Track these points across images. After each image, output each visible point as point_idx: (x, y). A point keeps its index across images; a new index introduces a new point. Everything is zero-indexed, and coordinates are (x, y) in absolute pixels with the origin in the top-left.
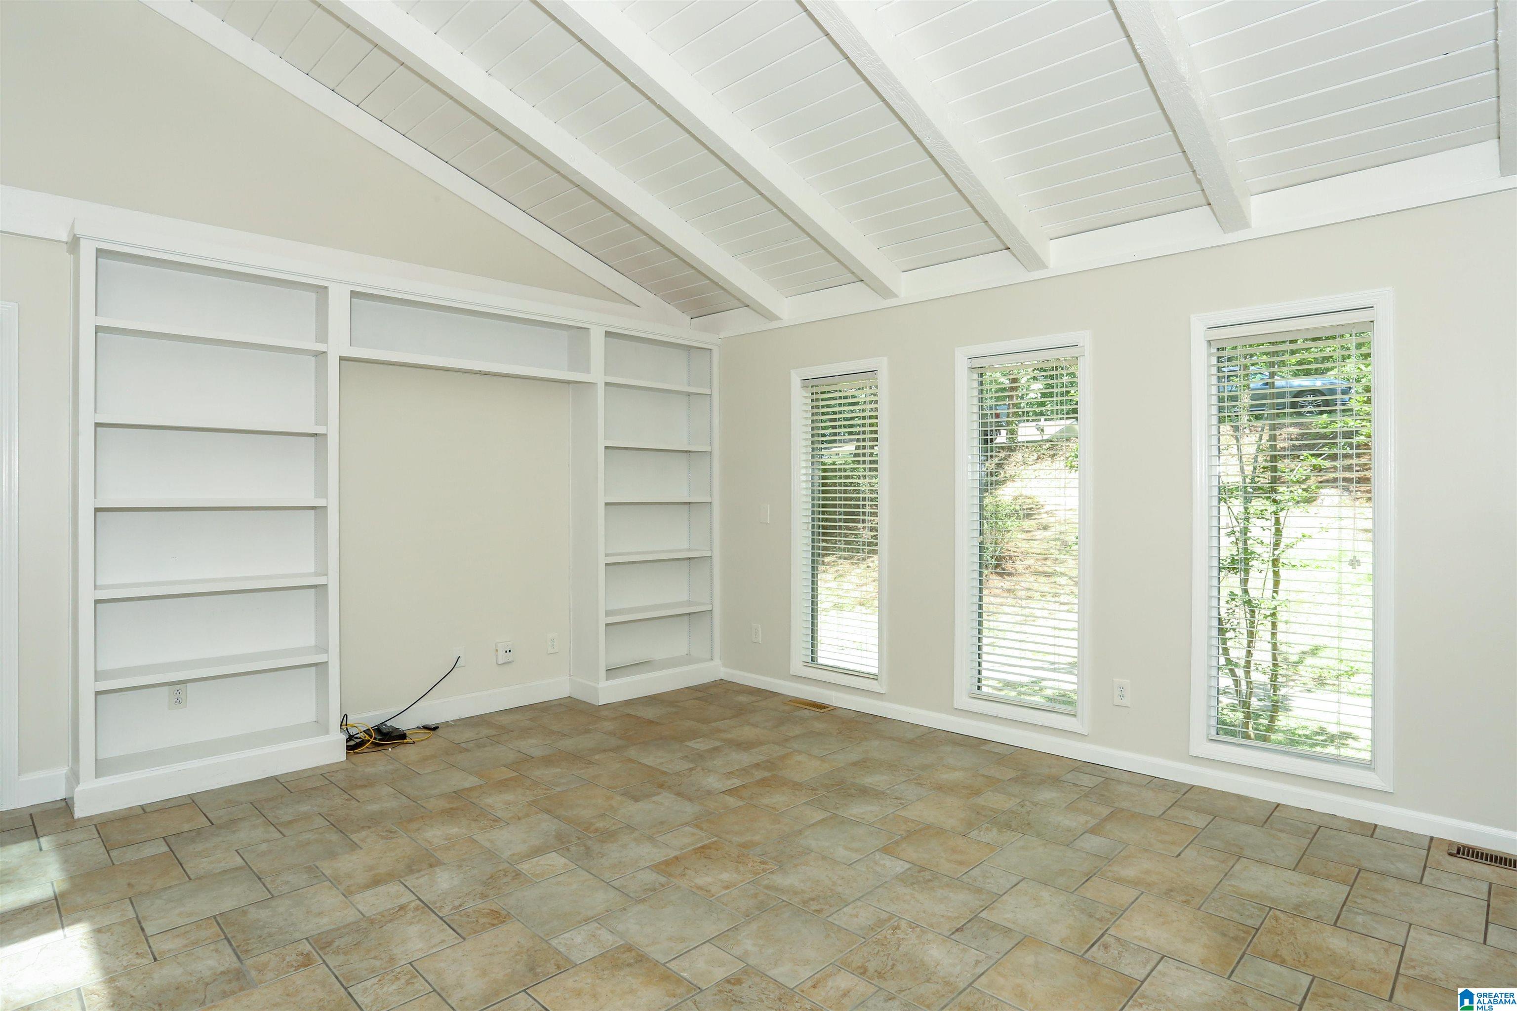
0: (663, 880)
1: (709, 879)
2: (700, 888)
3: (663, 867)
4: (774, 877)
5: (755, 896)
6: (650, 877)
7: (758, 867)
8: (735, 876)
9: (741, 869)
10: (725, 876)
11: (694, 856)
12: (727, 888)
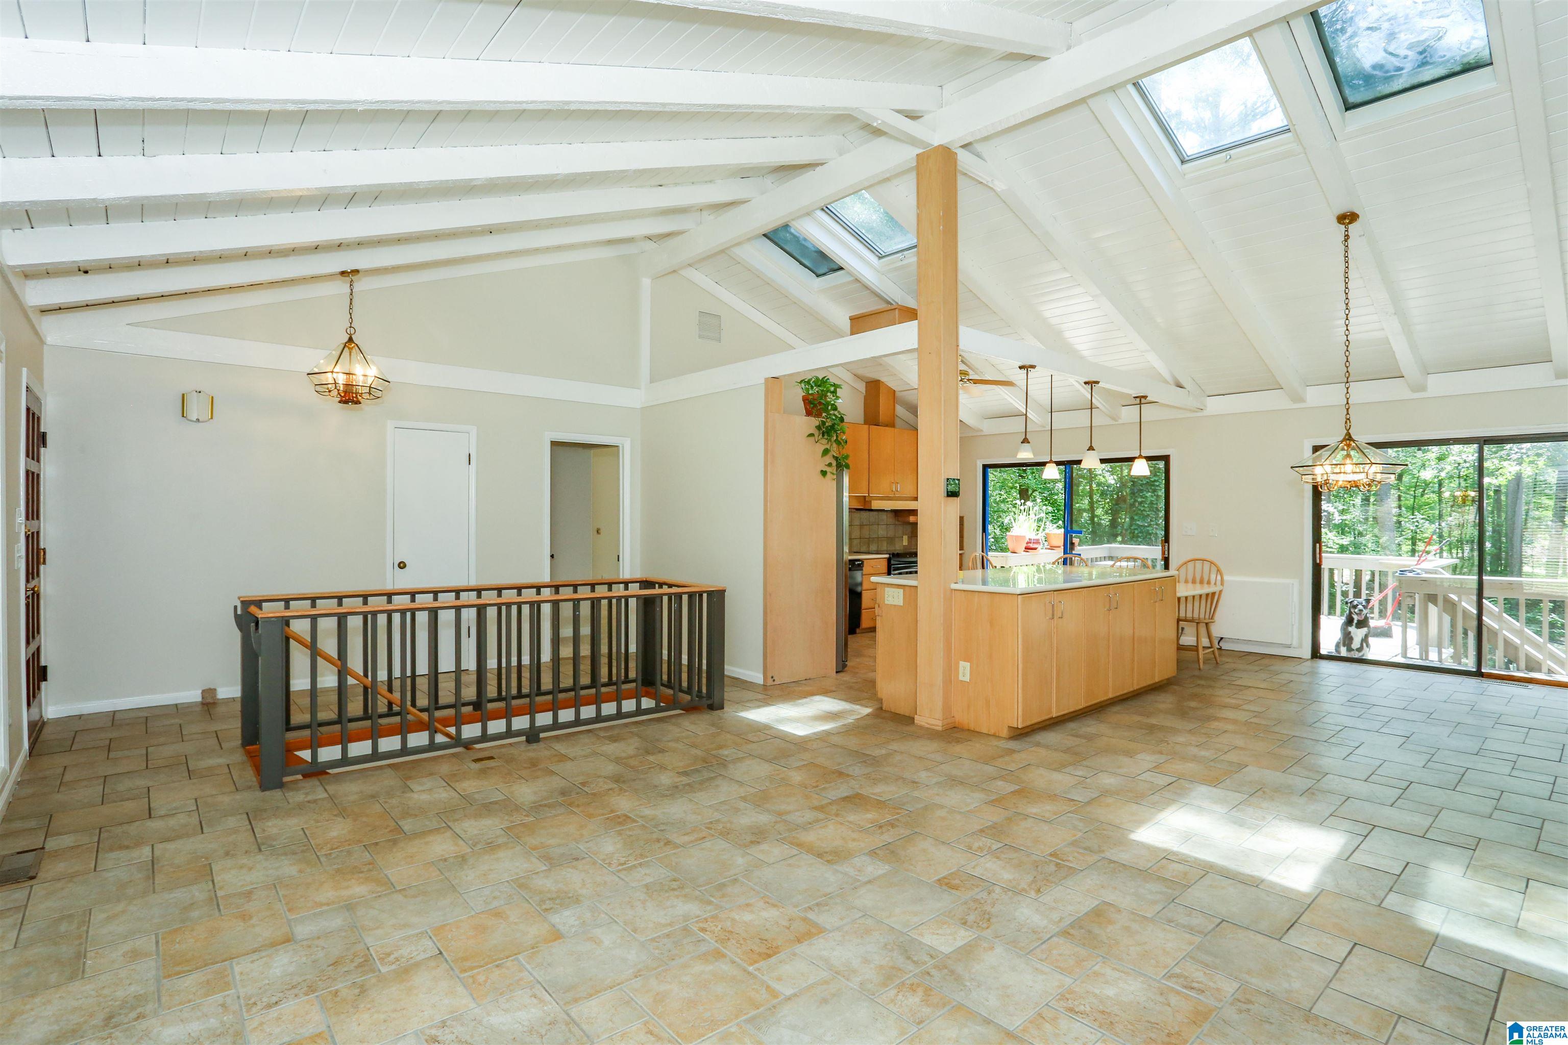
0: (811, 915)
1: (765, 914)
2: (774, 906)
3: (813, 930)
4: (698, 913)
5: (723, 896)
6: (824, 919)
7: (711, 925)
8: (737, 917)
9: (729, 924)
10: (747, 917)
11: (779, 944)
12: (748, 905)
